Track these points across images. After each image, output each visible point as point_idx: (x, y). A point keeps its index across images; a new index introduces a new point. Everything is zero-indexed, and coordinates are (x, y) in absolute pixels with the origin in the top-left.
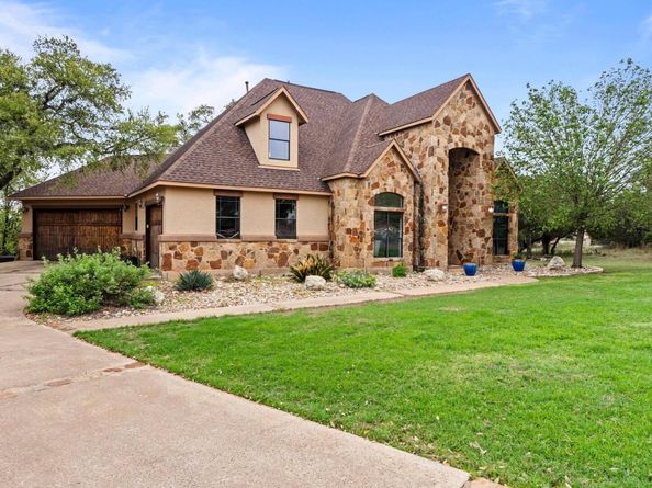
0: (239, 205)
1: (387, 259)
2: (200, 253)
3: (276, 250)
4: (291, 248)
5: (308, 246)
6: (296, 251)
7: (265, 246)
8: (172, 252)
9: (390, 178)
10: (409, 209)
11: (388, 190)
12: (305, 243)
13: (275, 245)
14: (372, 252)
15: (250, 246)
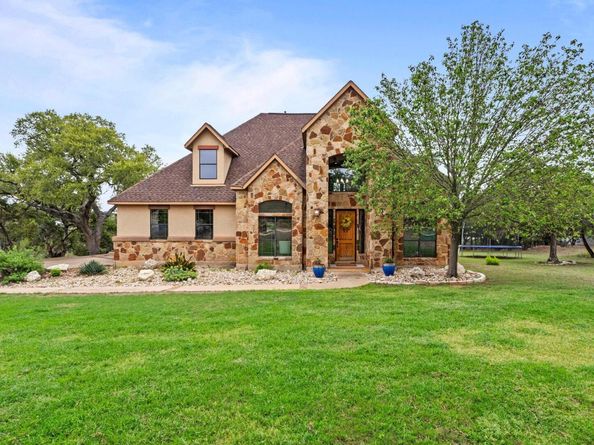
0: (167, 214)
1: (272, 257)
2: (138, 249)
3: (195, 248)
4: (207, 246)
5: (222, 245)
6: (212, 249)
7: (186, 245)
8: (120, 248)
9: (275, 188)
10: (297, 214)
11: (273, 198)
12: (221, 243)
13: (194, 244)
14: (257, 251)
15: (174, 245)
